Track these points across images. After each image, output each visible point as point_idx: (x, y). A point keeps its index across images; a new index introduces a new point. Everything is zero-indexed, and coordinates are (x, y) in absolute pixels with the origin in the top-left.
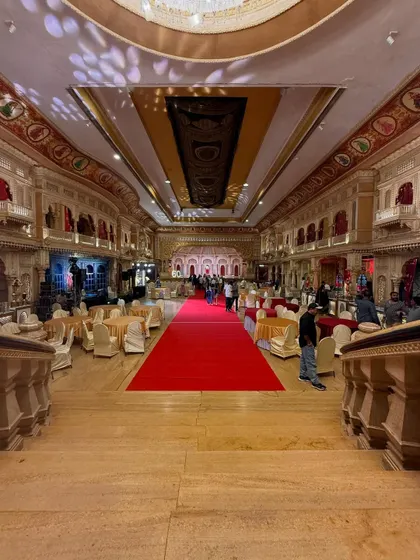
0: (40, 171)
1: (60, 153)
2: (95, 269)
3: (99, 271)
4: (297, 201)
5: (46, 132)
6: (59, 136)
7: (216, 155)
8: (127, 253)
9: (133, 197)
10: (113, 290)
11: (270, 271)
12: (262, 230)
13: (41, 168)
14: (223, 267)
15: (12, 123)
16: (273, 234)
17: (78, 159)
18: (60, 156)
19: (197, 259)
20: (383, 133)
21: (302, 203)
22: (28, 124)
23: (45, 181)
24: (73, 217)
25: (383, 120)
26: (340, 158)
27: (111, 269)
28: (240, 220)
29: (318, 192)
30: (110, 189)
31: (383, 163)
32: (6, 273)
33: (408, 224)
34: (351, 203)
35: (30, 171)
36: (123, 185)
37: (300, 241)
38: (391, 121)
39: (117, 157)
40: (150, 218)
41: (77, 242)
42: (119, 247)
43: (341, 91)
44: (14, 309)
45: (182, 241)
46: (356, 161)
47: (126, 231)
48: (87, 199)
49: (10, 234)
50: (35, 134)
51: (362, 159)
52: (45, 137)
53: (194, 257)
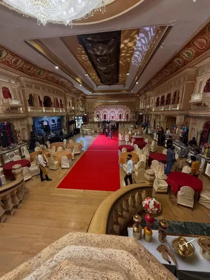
0: (22, 79)
1: (29, 69)
2: (56, 121)
3: (58, 122)
4: (156, 81)
5: (20, 61)
6: (27, 62)
7: (108, 61)
8: (71, 112)
9: (70, 84)
10: (65, 130)
11: (144, 117)
12: (140, 95)
13: (22, 77)
14: (120, 115)
15: (4, 60)
16: (146, 98)
17: (39, 71)
18: (29, 70)
19: (107, 111)
20: (199, 47)
21: (159, 83)
22: (11, 59)
23: (25, 83)
24: (41, 99)
25: (199, 40)
26: (177, 60)
27: (63, 120)
28: (128, 90)
29: (166, 78)
30: (57, 83)
31: (201, 64)
32: (15, 129)
33: (207, 104)
34: (182, 87)
35: (18, 80)
36: (63, 80)
37: (157, 105)
38: (204, 41)
39: (57, 68)
40: (81, 92)
41: (44, 111)
42: (66, 109)
43: (170, 27)
44: (19, 146)
45: (99, 103)
46: (185, 63)
47: (69, 100)
48: (46, 89)
49: (13, 113)
50: (15, 63)
51: (189, 62)
52: (20, 63)
53: (106, 110)
